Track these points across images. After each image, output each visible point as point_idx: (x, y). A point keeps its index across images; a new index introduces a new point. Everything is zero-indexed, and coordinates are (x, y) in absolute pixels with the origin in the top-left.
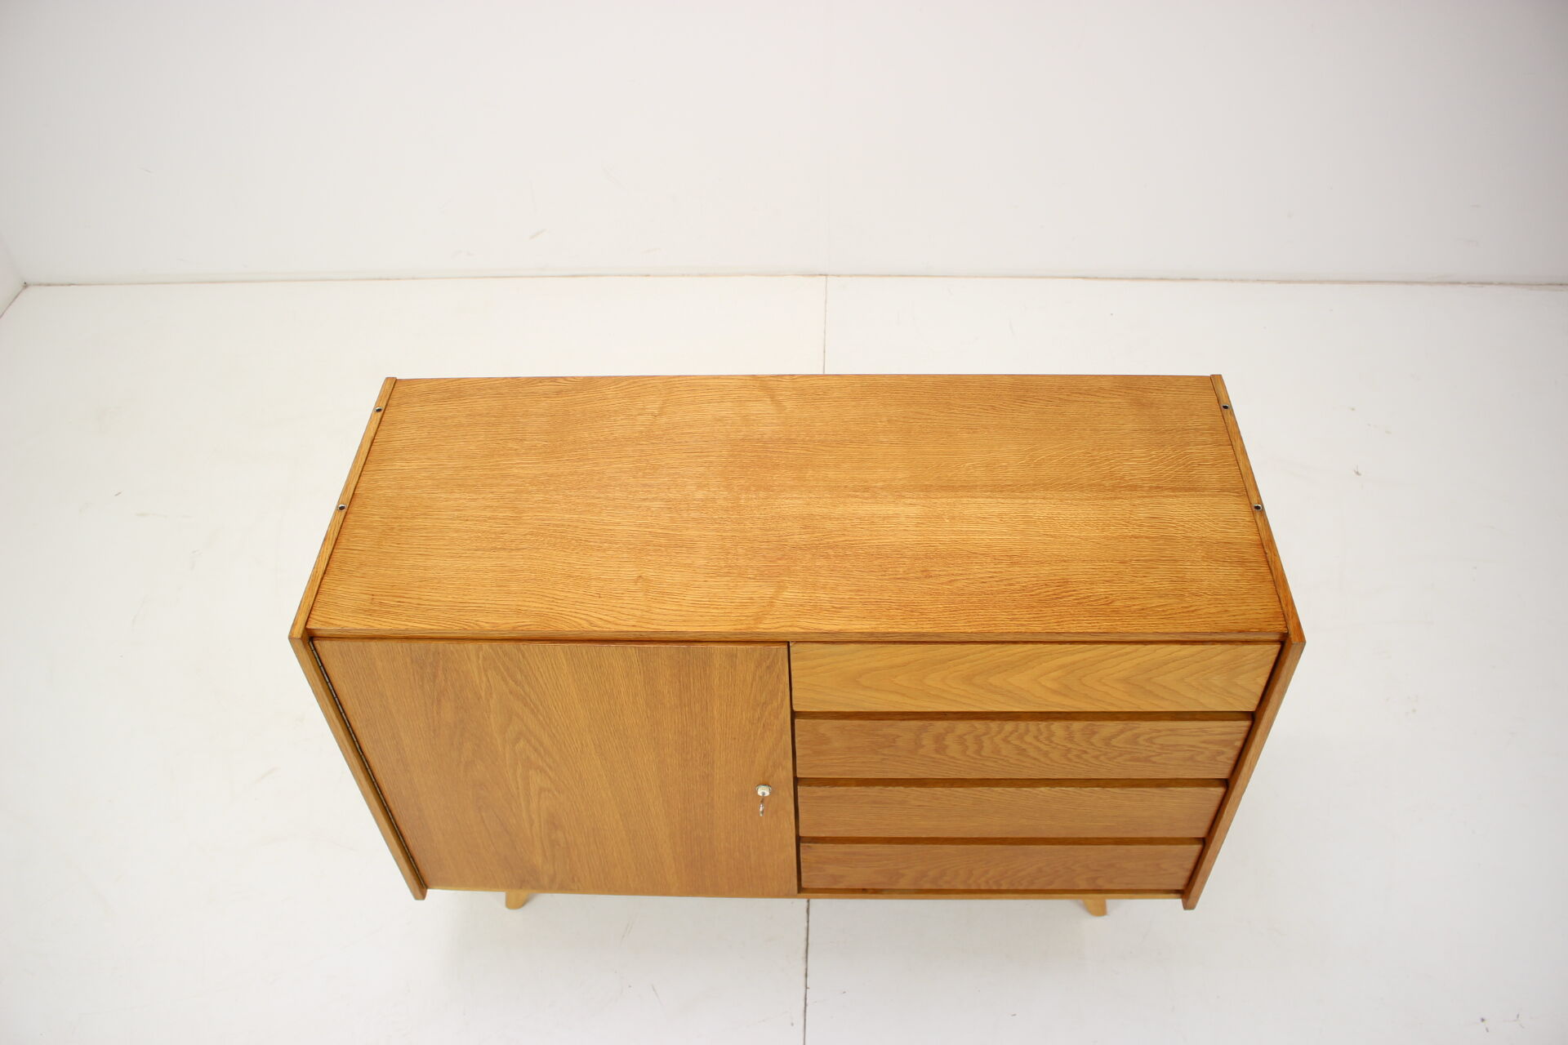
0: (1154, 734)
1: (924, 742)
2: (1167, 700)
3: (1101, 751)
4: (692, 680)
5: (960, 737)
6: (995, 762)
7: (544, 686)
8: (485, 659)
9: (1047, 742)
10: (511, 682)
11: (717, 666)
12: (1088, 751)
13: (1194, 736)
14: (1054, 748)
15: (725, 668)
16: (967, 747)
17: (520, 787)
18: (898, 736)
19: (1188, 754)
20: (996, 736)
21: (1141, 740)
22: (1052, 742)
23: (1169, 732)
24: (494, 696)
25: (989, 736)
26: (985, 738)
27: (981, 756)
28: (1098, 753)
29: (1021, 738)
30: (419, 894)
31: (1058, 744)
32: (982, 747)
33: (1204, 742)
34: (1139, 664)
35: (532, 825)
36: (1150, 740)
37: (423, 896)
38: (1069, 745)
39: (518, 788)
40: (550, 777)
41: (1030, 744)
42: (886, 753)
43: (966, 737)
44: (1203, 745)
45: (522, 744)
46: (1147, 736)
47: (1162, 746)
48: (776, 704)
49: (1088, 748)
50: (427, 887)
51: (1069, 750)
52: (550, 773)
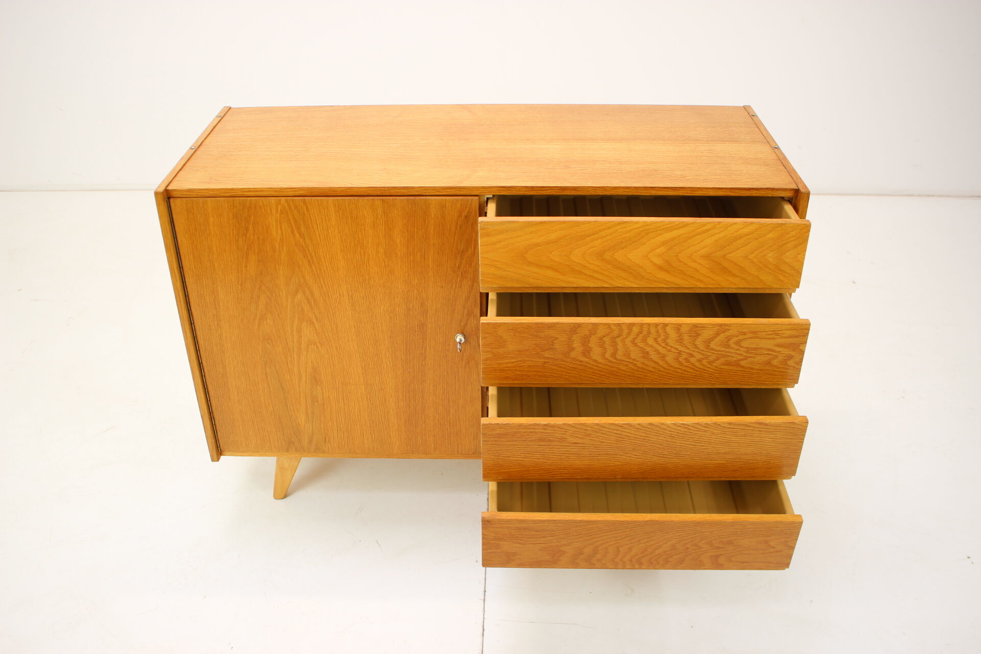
0: (741, 337)
1: (575, 345)
2: (738, 276)
3: (703, 355)
4: (416, 230)
5: (601, 339)
6: (626, 365)
7: (318, 238)
8: (282, 213)
9: (663, 345)
10: (297, 235)
11: (433, 216)
12: (694, 353)
13: (770, 339)
14: (669, 351)
15: (438, 218)
16: (606, 349)
17: (295, 341)
18: (557, 338)
19: (767, 358)
20: (626, 338)
21: (731, 342)
22: (667, 344)
23: (751, 335)
24: (285, 249)
25: (621, 338)
26: (618, 340)
27: (616, 359)
28: (702, 357)
29: (644, 340)
30: (215, 456)
31: (672, 347)
32: (617, 350)
33: (778, 345)
34: (716, 241)
35: (300, 380)
36: (738, 343)
37: (218, 460)
38: (680, 348)
39: (293, 342)
40: (316, 329)
41: (652, 346)
42: (546, 356)
43: (604, 339)
44: (777, 349)
45: (300, 296)
46: (736, 339)
47: (748, 350)
48: (470, 252)
49: (694, 351)
50: (221, 454)
51: (680, 353)
52: (316, 325)
